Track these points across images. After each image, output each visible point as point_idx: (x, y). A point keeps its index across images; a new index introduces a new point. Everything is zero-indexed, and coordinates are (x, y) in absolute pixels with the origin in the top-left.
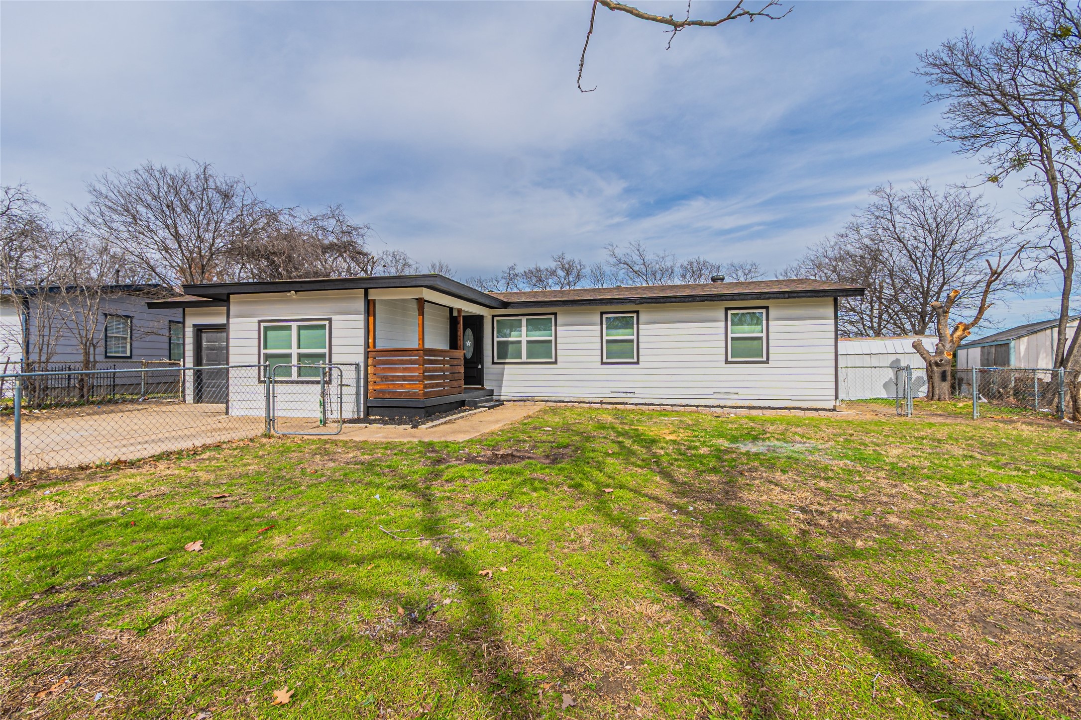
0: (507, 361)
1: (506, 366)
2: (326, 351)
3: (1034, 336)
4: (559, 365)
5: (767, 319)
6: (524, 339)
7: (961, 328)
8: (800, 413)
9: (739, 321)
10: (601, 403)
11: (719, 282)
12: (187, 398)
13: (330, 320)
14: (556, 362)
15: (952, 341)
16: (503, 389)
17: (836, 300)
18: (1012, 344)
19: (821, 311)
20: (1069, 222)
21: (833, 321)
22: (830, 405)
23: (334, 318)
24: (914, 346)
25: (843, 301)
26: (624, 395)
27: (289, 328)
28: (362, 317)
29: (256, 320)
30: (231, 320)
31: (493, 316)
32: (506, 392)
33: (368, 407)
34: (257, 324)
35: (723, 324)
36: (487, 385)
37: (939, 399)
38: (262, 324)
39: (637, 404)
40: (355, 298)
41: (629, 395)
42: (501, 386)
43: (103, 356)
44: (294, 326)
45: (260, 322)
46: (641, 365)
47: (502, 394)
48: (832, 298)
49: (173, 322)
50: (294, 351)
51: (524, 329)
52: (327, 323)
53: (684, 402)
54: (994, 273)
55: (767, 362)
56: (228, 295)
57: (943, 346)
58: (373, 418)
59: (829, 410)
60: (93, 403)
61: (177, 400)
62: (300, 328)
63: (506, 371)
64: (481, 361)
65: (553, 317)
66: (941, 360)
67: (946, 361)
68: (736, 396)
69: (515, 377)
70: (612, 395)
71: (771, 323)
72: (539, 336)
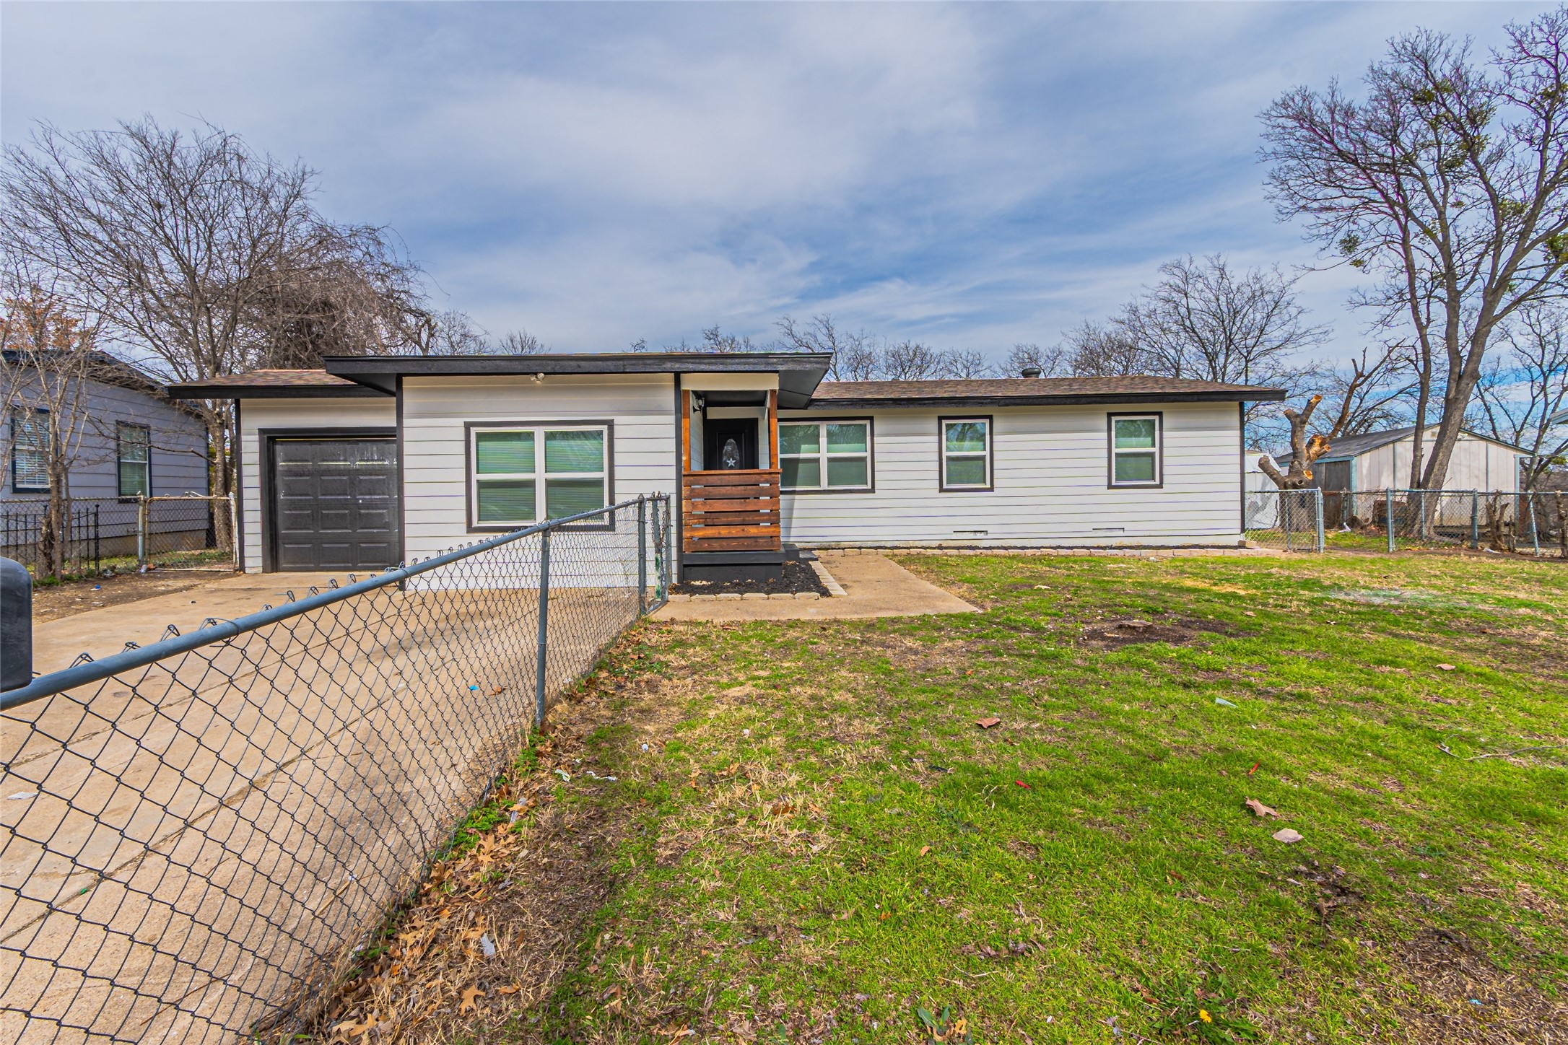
0: (798, 488)
1: (797, 497)
2: (604, 475)
3: (1376, 452)
4: (878, 493)
5: (1161, 429)
6: (824, 455)
7: (1318, 442)
8: (1219, 553)
9: (1125, 432)
10: (940, 547)
11: (1033, 378)
12: (248, 563)
13: (610, 424)
14: (872, 490)
15: (1309, 458)
16: (795, 533)
17: (1242, 406)
18: (1354, 461)
20: (1428, 319)
21: (1238, 433)
22: (1234, 541)
23: (618, 419)
24: (1261, 465)
25: (1249, 405)
26: (972, 536)
27: (530, 436)
28: (671, 419)
29: (460, 422)
30: (406, 422)
32: (800, 537)
33: (685, 566)
34: (462, 430)
35: (1105, 435)
37: (1298, 530)
38: (474, 431)
39: (991, 548)
40: (657, 388)
41: (979, 536)
42: (789, 528)
43: (8, 490)
44: (540, 433)
45: (468, 426)
46: (997, 492)
47: (792, 539)
48: (1238, 403)
49: (126, 425)
50: (540, 476)
51: (823, 440)
52: (605, 428)
53: (1055, 543)
54: (1359, 375)
55: (1160, 486)
56: (399, 378)
57: (1300, 464)
58: (698, 583)
59: (1235, 547)
60: (67, 579)
61: (222, 568)
62: (550, 437)
63: (797, 504)
65: (868, 423)
66: (1301, 482)
67: (1306, 482)
68: (1121, 533)
69: (807, 513)
70: (955, 536)
71: (1165, 434)
72: (846, 451)
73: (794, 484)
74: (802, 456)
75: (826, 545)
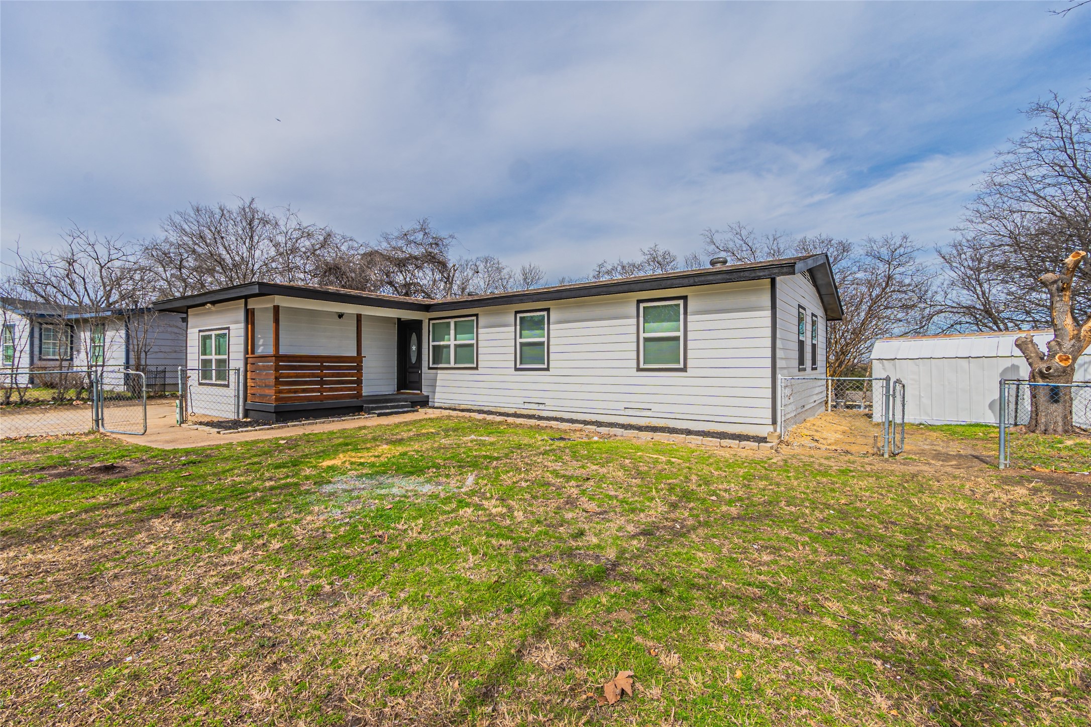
0: (439, 366)
1: (439, 371)
2: (227, 357)
4: (480, 370)
5: (686, 313)
6: (452, 343)
10: (514, 414)
13: (228, 328)
14: (477, 368)
16: (437, 395)
17: (772, 282)
19: (753, 299)
21: (768, 313)
23: (231, 327)
24: (1017, 346)
26: (536, 407)
28: (243, 325)
30: (189, 331)
31: (430, 319)
32: (439, 398)
33: (246, 409)
35: (634, 321)
36: (425, 391)
37: (1045, 432)
38: (200, 334)
41: (541, 407)
42: (434, 392)
44: (213, 335)
45: (199, 332)
47: (436, 400)
48: (769, 280)
50: (213, 357)
51: (452, 332)
52: (227, 332)
55: (685, 369)
56: (187, 309)
58: (247, 421)
63: (439, 377)
64: (420, 367)
65: (475, 319)
66: (1049, 368)
67: (1057, 370)
68: (649, 414)
69: (445, 383)
70: (527, 406)
71: (689, 318)
72: (464, 340)
73: (438, 363)
74: (442, 343)
75: (453, 406)
